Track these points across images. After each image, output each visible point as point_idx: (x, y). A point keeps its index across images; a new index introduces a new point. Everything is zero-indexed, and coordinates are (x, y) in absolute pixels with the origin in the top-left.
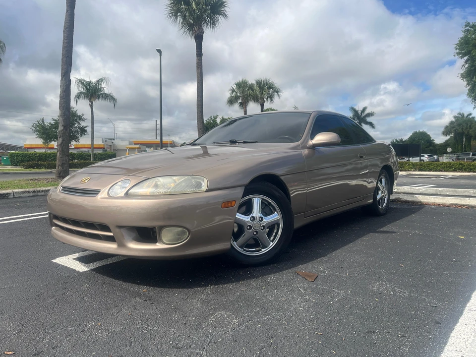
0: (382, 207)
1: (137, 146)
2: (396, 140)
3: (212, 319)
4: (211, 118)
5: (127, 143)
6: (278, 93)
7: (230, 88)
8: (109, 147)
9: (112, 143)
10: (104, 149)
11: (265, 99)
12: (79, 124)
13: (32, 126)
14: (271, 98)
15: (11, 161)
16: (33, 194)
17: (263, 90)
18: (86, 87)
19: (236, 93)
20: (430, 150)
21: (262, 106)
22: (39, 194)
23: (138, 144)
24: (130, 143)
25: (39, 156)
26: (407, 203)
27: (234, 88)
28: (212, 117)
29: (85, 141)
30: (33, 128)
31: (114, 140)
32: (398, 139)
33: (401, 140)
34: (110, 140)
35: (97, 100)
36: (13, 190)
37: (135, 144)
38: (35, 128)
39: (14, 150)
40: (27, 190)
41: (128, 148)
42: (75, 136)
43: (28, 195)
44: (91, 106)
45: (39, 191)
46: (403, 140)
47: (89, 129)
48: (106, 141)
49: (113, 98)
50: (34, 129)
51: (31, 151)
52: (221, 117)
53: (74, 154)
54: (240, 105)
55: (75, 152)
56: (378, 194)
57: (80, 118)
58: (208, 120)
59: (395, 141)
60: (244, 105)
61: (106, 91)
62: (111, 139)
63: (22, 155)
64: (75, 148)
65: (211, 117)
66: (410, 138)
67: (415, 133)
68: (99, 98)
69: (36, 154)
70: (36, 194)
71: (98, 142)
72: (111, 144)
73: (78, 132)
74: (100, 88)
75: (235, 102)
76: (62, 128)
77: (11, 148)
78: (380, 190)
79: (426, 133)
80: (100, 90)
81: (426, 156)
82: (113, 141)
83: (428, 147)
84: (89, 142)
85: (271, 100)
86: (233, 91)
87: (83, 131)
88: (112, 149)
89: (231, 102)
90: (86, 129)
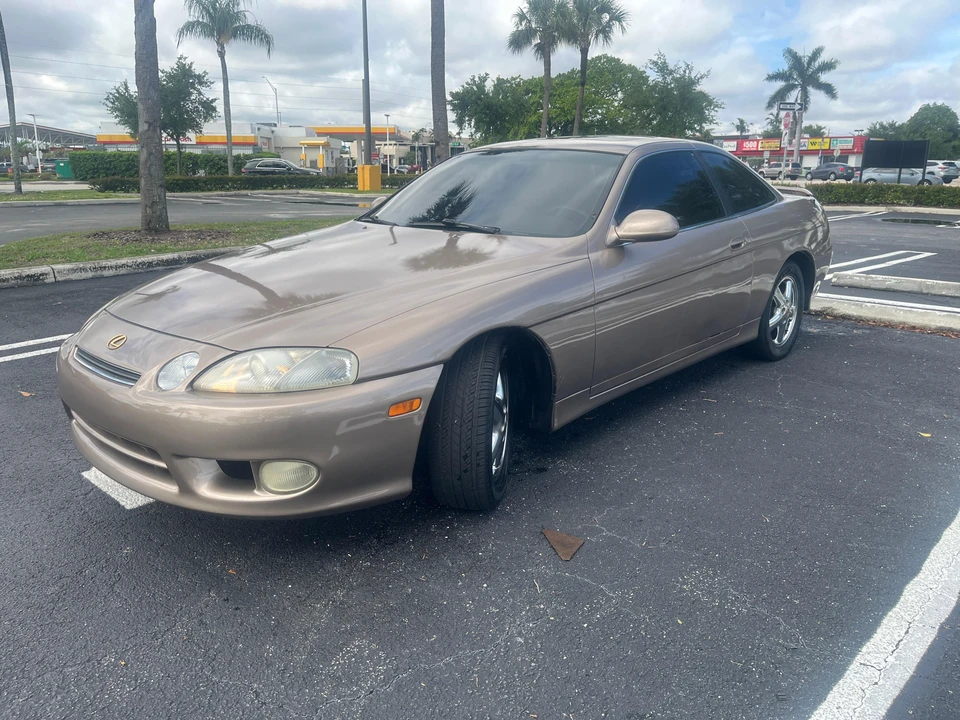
0: (780, 340)
1: (322, 140)
2: (881, 125)
3: (337, 663)
4: (473, 80)
5: (301, 132)
6: (620, 22)
7: (516, 11)
8: (265, 141)
9: (273, 132)
10: (254, 145)
11: (592, 38)
12: (200, 93)
13: (107, 99)
14: (605, 32)
15: (74, 170)
16: (93, 274)
17: (588, 15)
18: (208, 12)
19: (529, 22)
20: (954, 147)
21: (584, 52)
22: (106, 273)
23: (325, 134)
24: (309, 134)
25: (128, 160)
26: (846, 322)
27: (525, 11)
28: (477, 79)
29: (213, 129)
30: (107, 102)
31: (275, 125)
32: (885, 123)
33: (892, 125)
34: (267, 128)
35: (232, 41)
36: (54, 267)
37: (320, 134)
38: (113, 103)
39: (80, 143)
40: (81, 266)
41: (303, 144)
42: (194, 120)
43: (84, 275)
44: (222, 55)
45: (105, 267)
46: (897, 125)
47: (220, 106)
48: (259, 129)
49: (266, 36)
50: (111, 105)
51: (111, 150)
52: (495, 79)
53: (197, 156)
54: (537, 51)
55: (198, 151)
56: (772, 315)
57: (201, 80)
58: (466, 86)
59: (878, 126)
60: (545, 51)
61: (251, 21)
62: (269, 125)
63: (95, 158)
64: (198, 143)
65: (474, 77)
66: (914, 120)
67: (926, 109)
68: (235, 37)
69: (121, 156)
70: (99, 273)
71: (241, 131)
72: (270, 135)
73: (198, 111)
74: (238, 12)
75: (525, 44)
76: (146, 127)
77: (76, 140)
78: (779, 306)
79: (949, 110)
80: (237, 16)
81: (940, 163)
82: (274, 128)
83: (950, 141)
84: (223, 133)
85: (607, 37)
86: (522, 17)
87: (209, 108)
88: (273, 145)
89: (518, 42)
90: (214, 104)
